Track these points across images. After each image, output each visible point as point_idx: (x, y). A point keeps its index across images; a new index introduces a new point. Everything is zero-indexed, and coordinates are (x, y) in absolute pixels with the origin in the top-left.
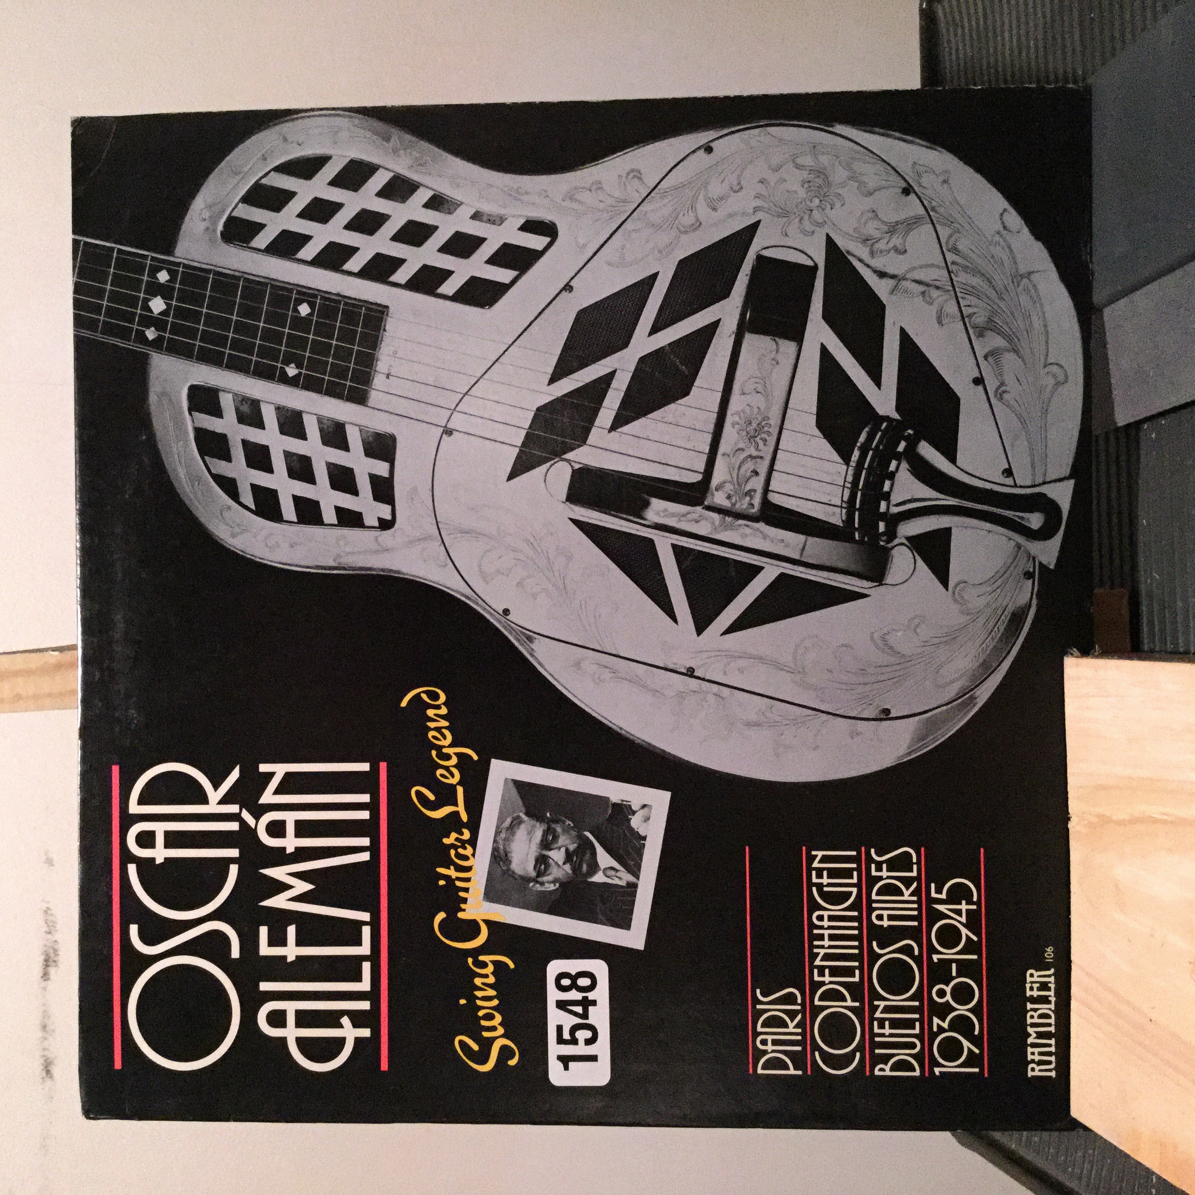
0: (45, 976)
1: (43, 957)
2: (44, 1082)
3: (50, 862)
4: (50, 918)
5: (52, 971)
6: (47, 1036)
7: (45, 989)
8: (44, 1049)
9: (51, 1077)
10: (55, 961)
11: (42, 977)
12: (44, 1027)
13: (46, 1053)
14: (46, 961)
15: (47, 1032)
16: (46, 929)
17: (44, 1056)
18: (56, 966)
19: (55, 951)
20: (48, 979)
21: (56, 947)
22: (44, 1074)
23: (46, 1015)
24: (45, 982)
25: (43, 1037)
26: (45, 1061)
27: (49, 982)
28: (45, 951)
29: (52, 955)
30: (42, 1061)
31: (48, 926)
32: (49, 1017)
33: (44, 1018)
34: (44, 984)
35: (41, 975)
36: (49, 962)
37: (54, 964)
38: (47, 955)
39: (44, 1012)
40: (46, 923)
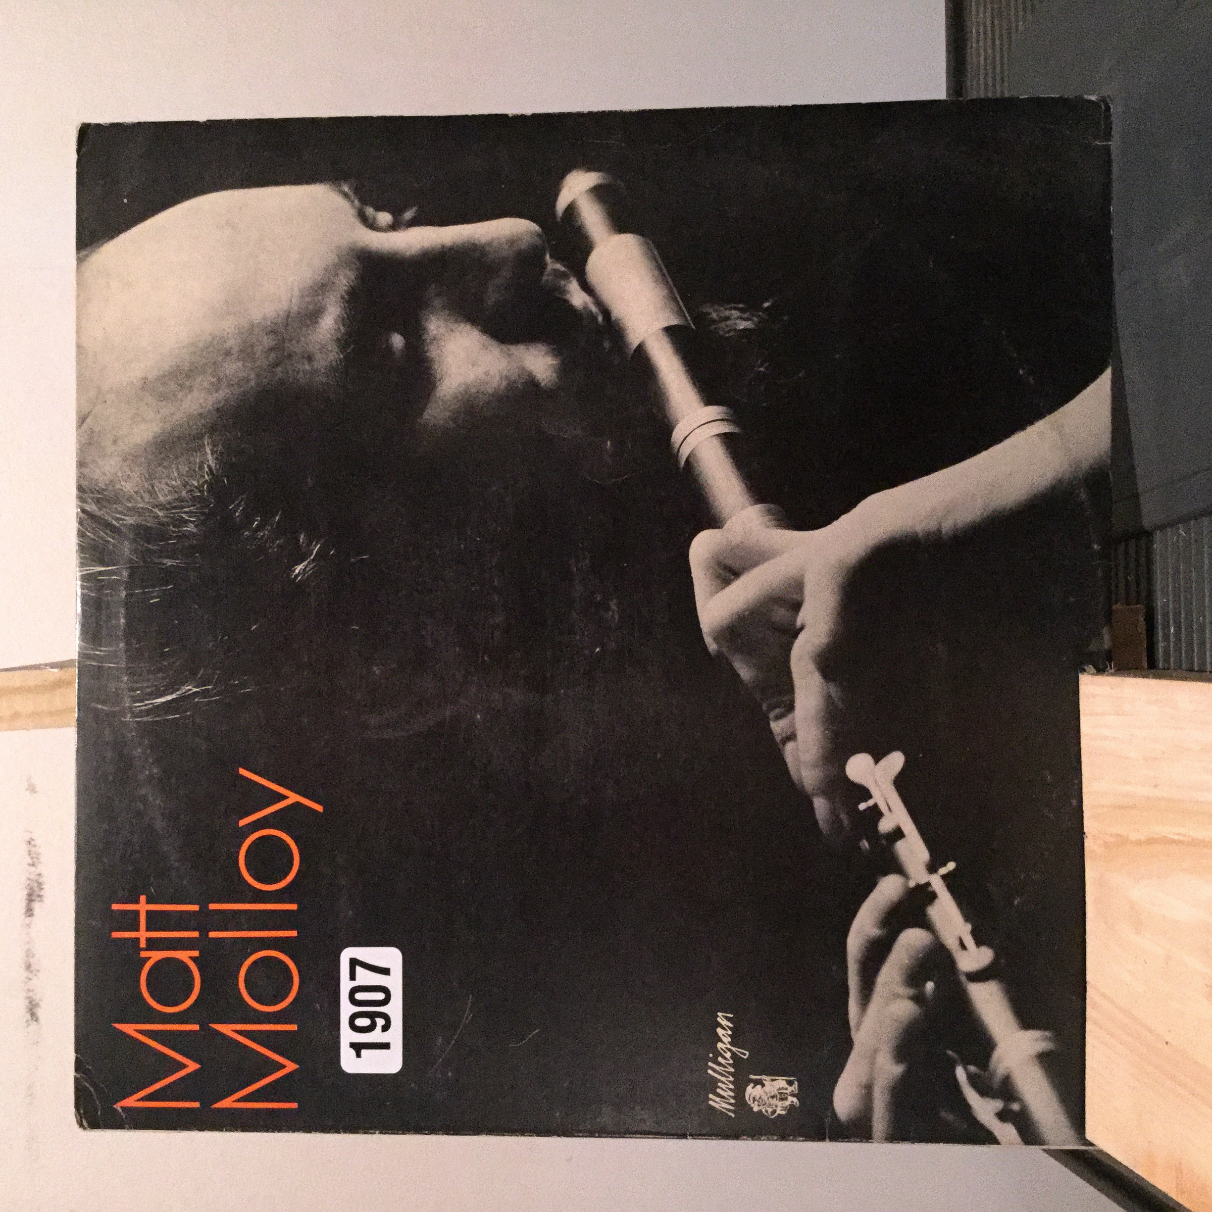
0: (29, 912)
1: (26, 892)
2: (28, 1025)
3: (32, 789)
4: (33, 849)
5: (36, 906)
6: (31, 976)
7: (29, 926)
8: (29, 990)
9: (37, 1020)
10: (39, 896)
11: (26, 913)
12: (28, 967)
13: (31, 994)
14: (30, 895)
15: (31, 972)
16: (30, 861)
17: (29, 998)
18: (41, 901)
19: (40, 884)
20: (31, 915)
21: (40, 881)
22: (28, 1016)
23: (29, 954)
24: (28, 918)
25: (27, 978)
26: (31, 1002)
27: (34, 918)
28: (29, 885)
29: (36, 889)
30: (27, 1002)
31: (32, 858)
32: (33, 956)
33: (27, 956)
34: (28, 920)
35: (23, 910)
36: (33, 896)
37: (39, 899)
38: (31, 889)
39: (28, 950)
40: (30, 854)
